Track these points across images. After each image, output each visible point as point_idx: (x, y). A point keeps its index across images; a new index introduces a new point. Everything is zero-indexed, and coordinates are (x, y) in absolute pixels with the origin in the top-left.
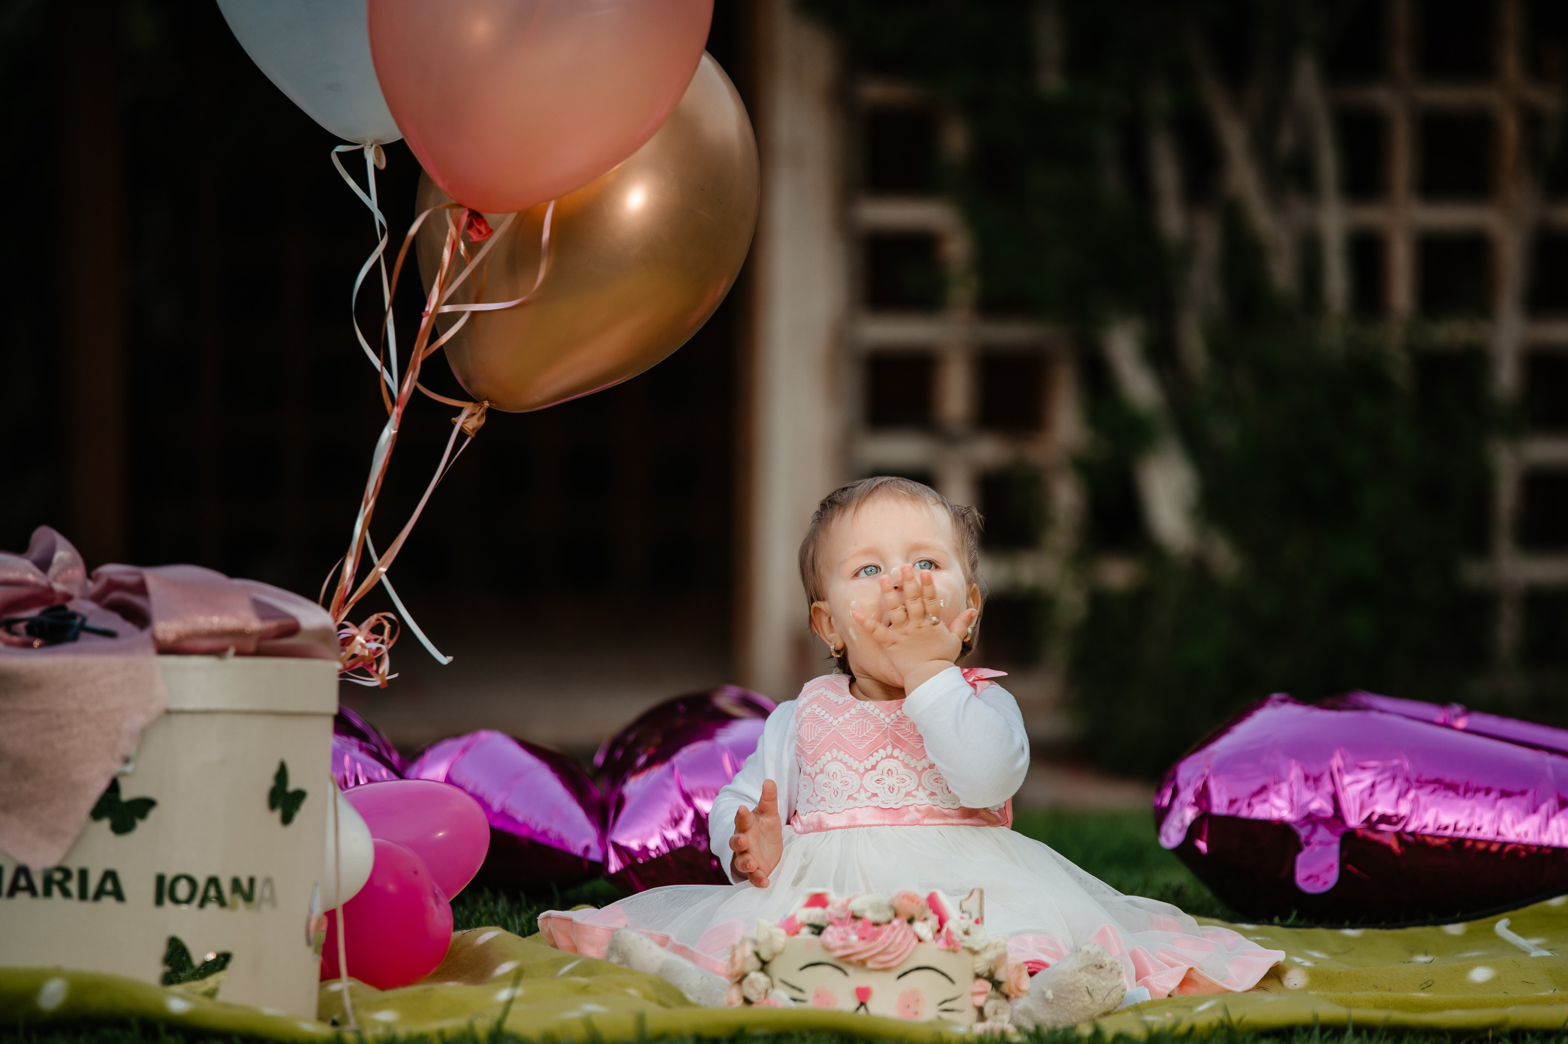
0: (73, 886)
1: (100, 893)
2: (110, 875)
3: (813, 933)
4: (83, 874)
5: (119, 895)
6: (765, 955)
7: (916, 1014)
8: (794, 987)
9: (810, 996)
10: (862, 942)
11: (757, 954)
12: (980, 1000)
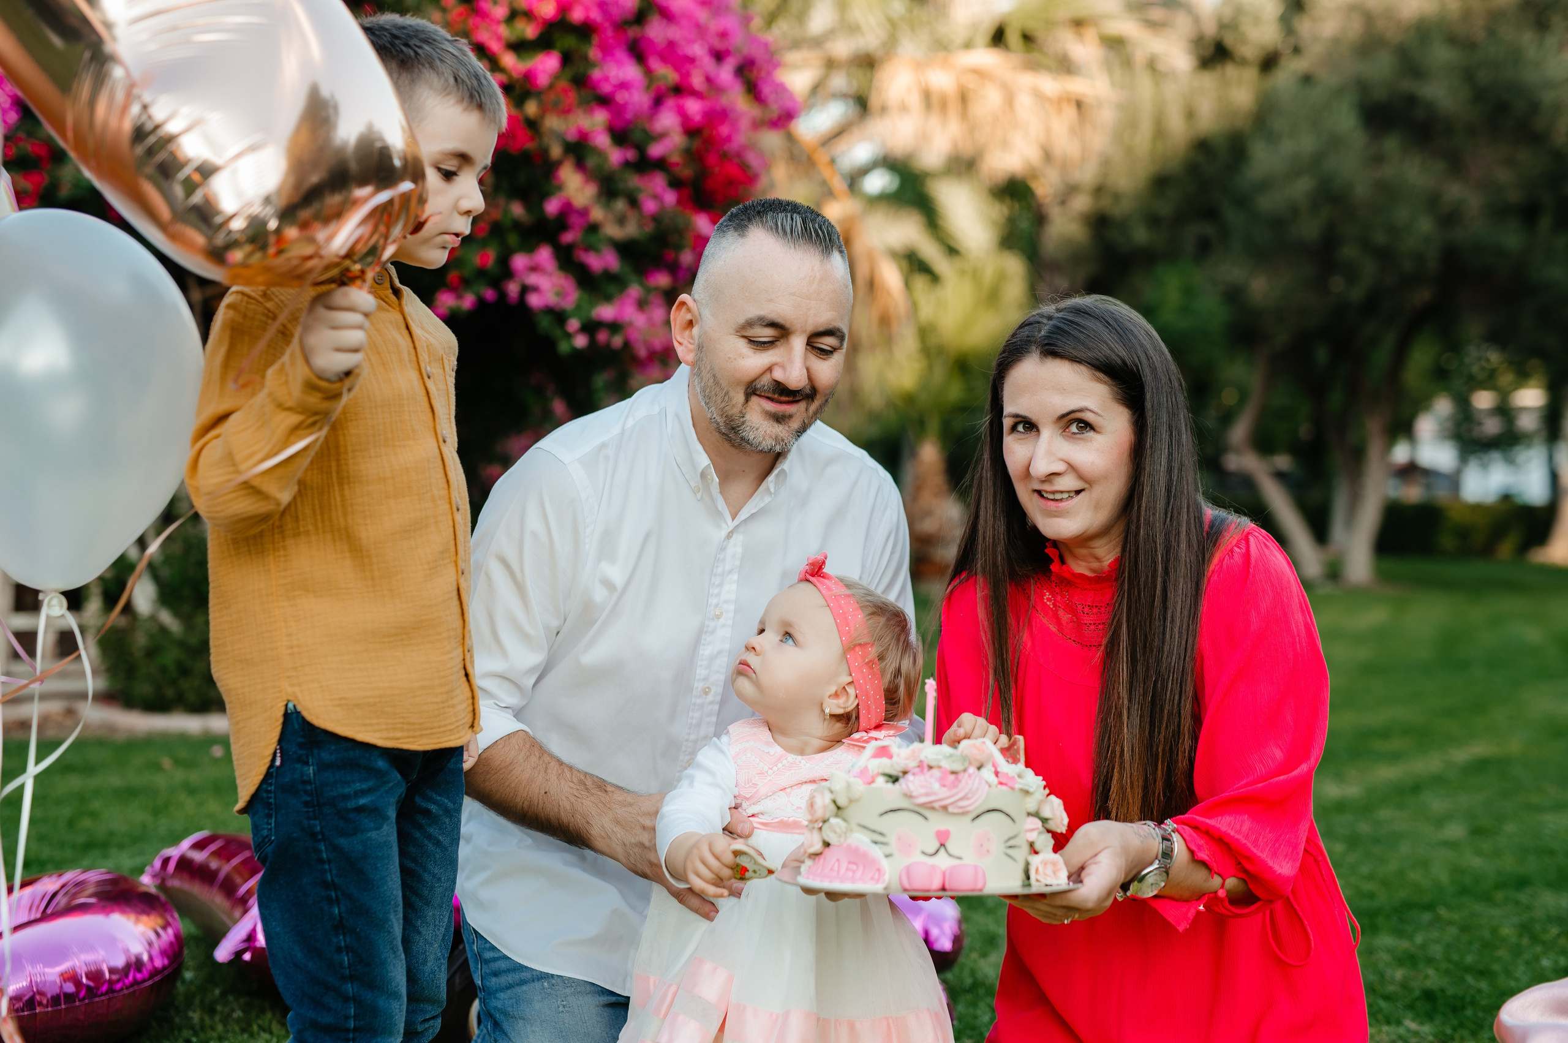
3: (889, 781)
6: (842, 802)
7: (988, 851)
8: (874, 831)
9: (892, 839)
10: (944, 789)
11: (834, 802)
12: (1032, 836)
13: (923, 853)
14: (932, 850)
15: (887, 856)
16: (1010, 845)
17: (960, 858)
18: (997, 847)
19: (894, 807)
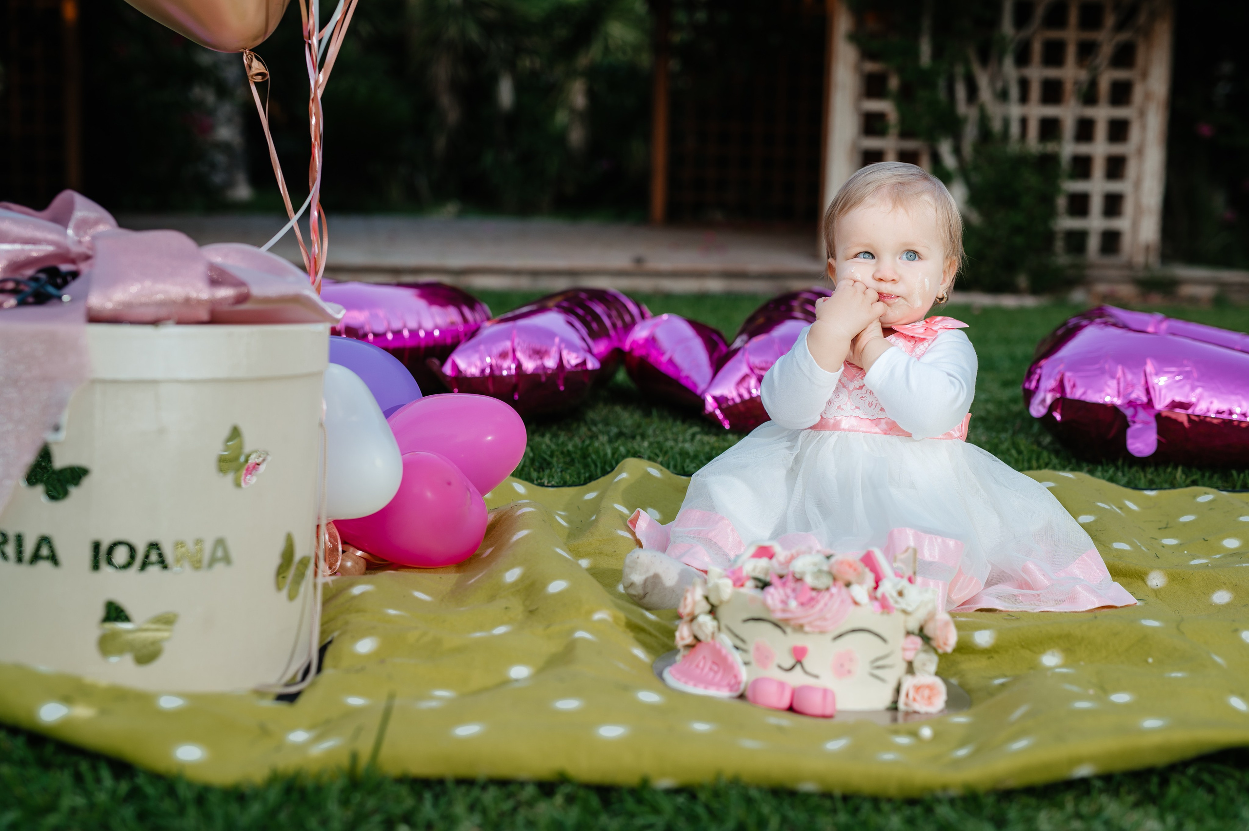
0: (10, 549)
1: (36, 557)
2: (44, 540)
3: (757, 587)
4: (19, 539)
5: (53, 559)
6: (713, 600)
7: (849, 672)
8: (737, 636)
9: (751, 647)
10: (800, 607)
11: (707, 598)
12: (910, 656)
13: (780, 667)
14: (788, 665)
15: (746, 664)
16: (878, 665)
17: (816, 677)
18: (862, 667)
19: (756, 615)
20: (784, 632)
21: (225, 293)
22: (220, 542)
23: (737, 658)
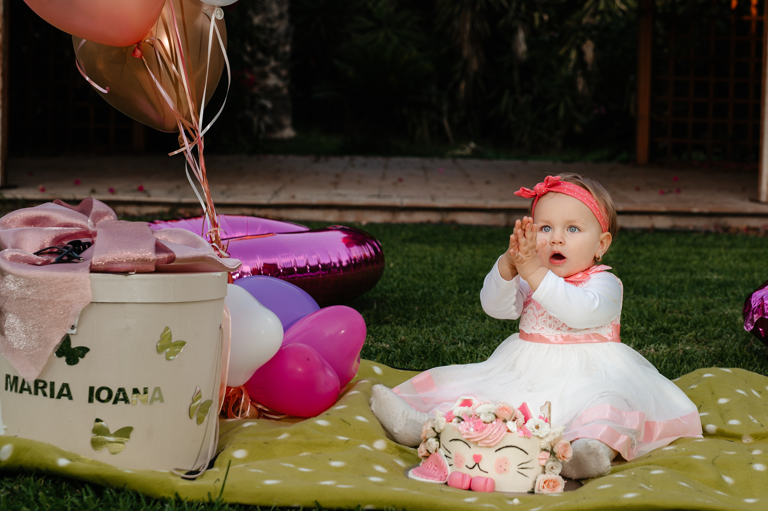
0: (47, 390)
1: (60, 395)
2: (66, 386)
3: (458, 422)
4: (52, 384)
5: (69, 396)
6: (437, 430)
7: (505, 471)
8: (447, 450)
9: (453, 456)
10: (476, 432)
11: (434, 429)
12: (543, 462)
13: (467, 467)
14: (471, 466)
15: (450, 465)
16: (522, 467)
17: (487, 472)
18: (513, 468)
19: (456, 438)
20: (470, 447)
21: (163, 256)
22: (157, 389)
23: (446, 462)
